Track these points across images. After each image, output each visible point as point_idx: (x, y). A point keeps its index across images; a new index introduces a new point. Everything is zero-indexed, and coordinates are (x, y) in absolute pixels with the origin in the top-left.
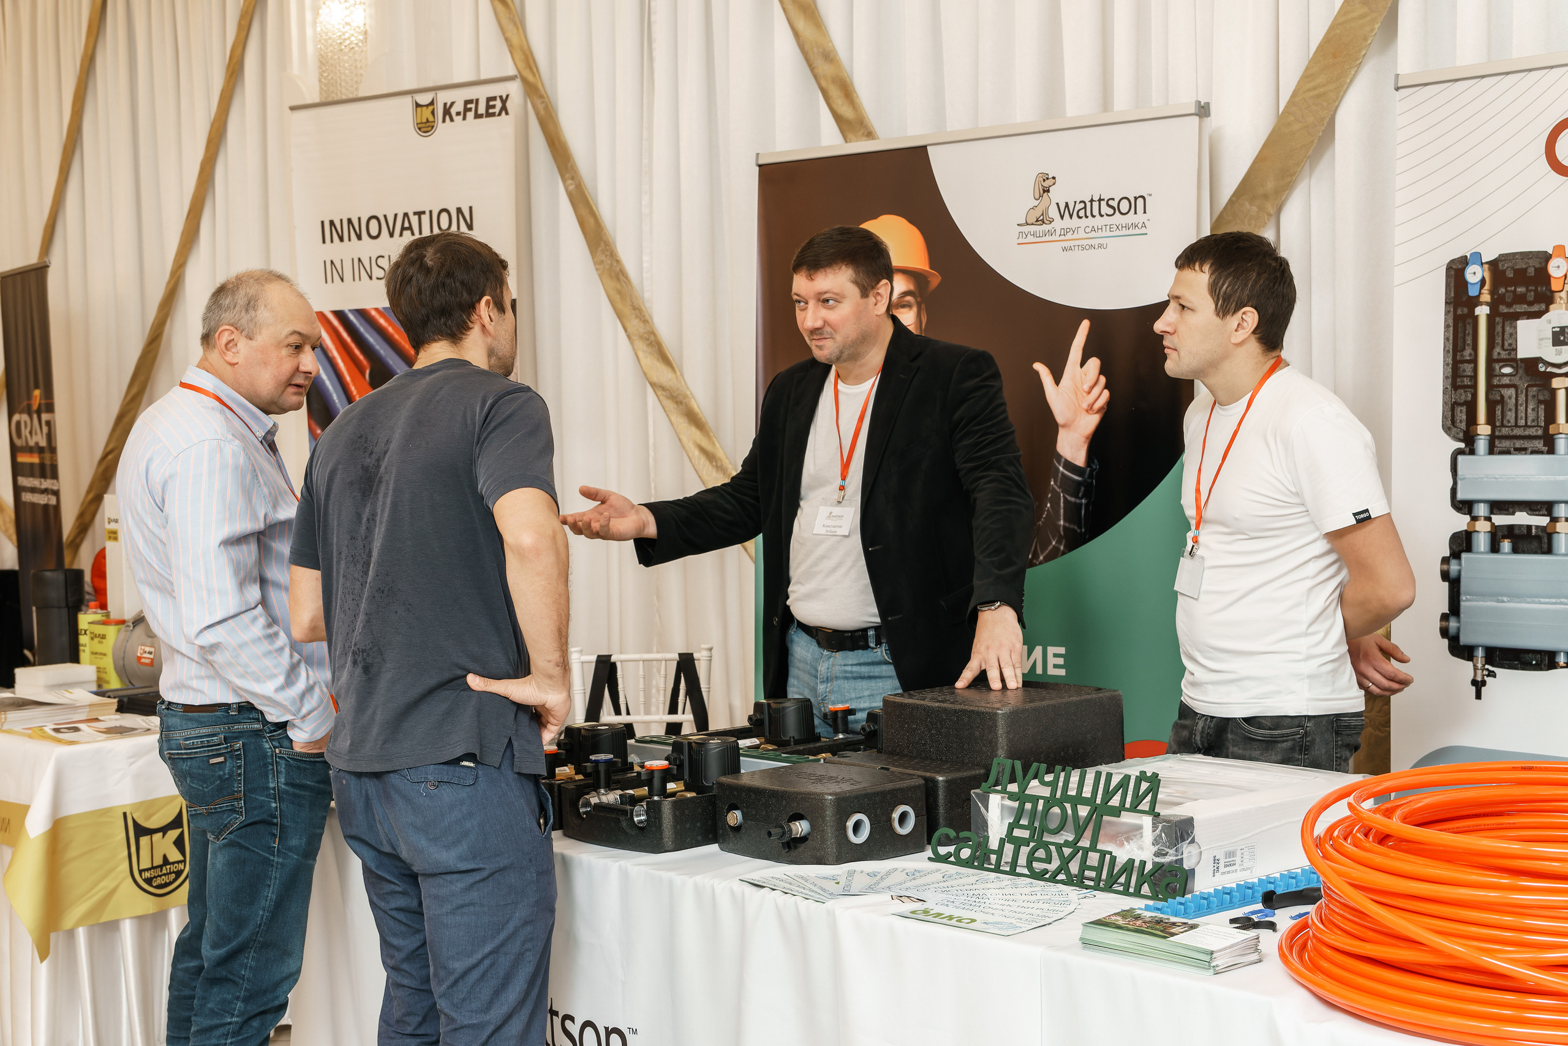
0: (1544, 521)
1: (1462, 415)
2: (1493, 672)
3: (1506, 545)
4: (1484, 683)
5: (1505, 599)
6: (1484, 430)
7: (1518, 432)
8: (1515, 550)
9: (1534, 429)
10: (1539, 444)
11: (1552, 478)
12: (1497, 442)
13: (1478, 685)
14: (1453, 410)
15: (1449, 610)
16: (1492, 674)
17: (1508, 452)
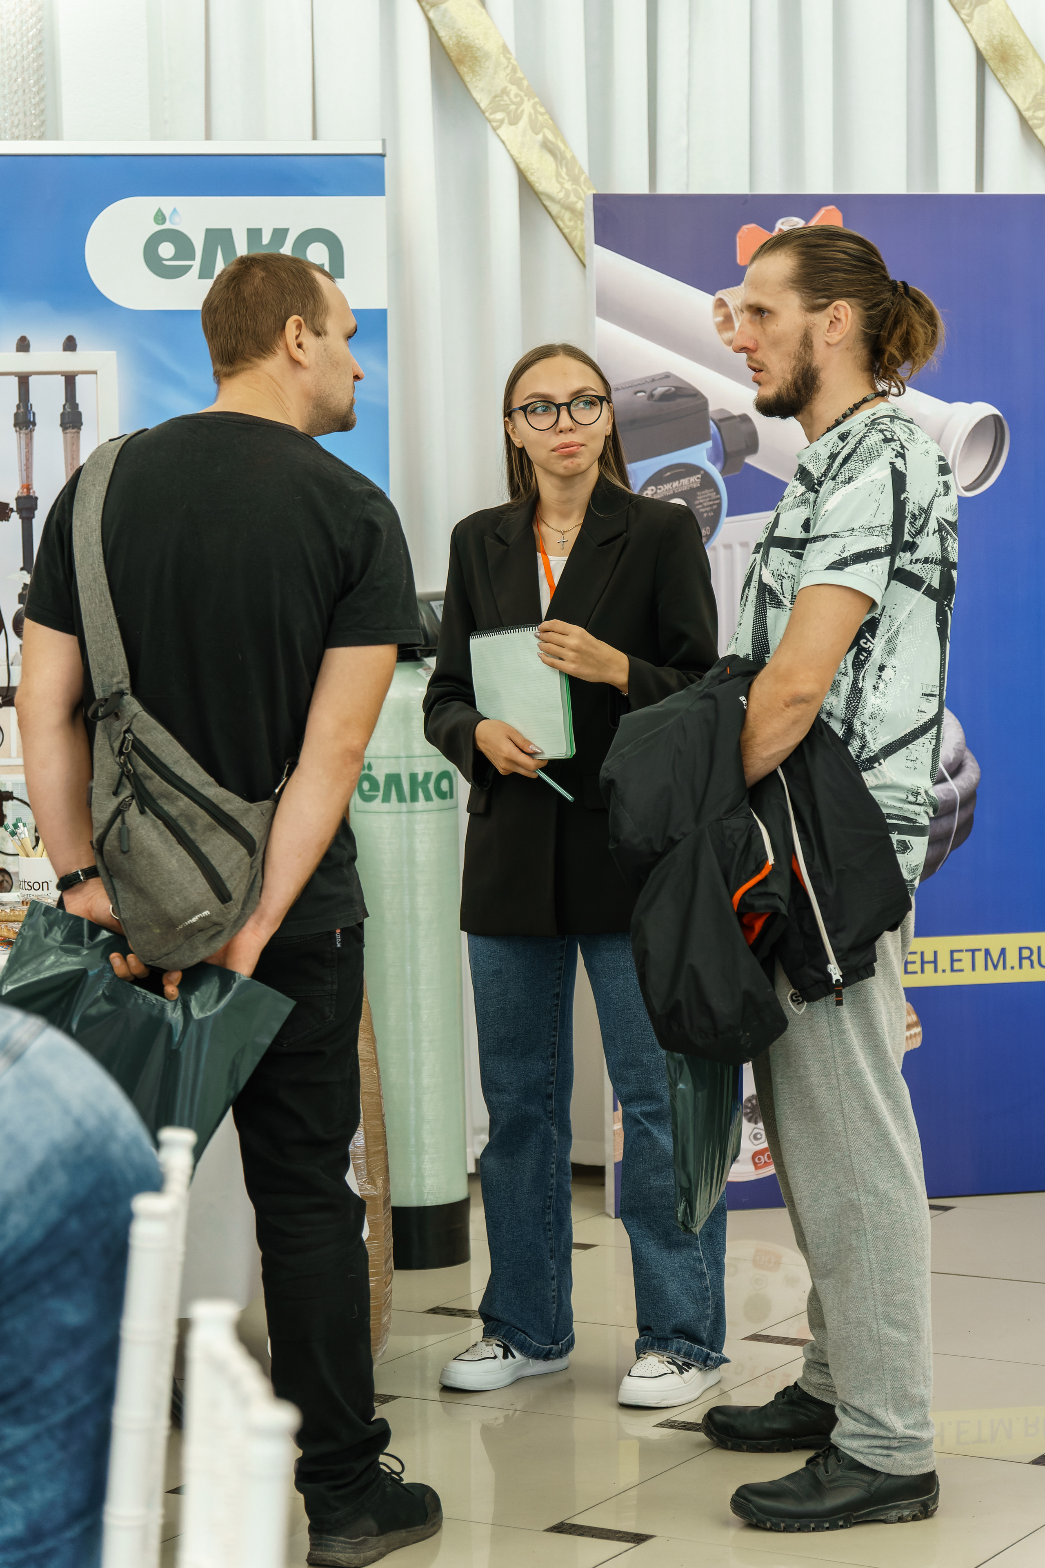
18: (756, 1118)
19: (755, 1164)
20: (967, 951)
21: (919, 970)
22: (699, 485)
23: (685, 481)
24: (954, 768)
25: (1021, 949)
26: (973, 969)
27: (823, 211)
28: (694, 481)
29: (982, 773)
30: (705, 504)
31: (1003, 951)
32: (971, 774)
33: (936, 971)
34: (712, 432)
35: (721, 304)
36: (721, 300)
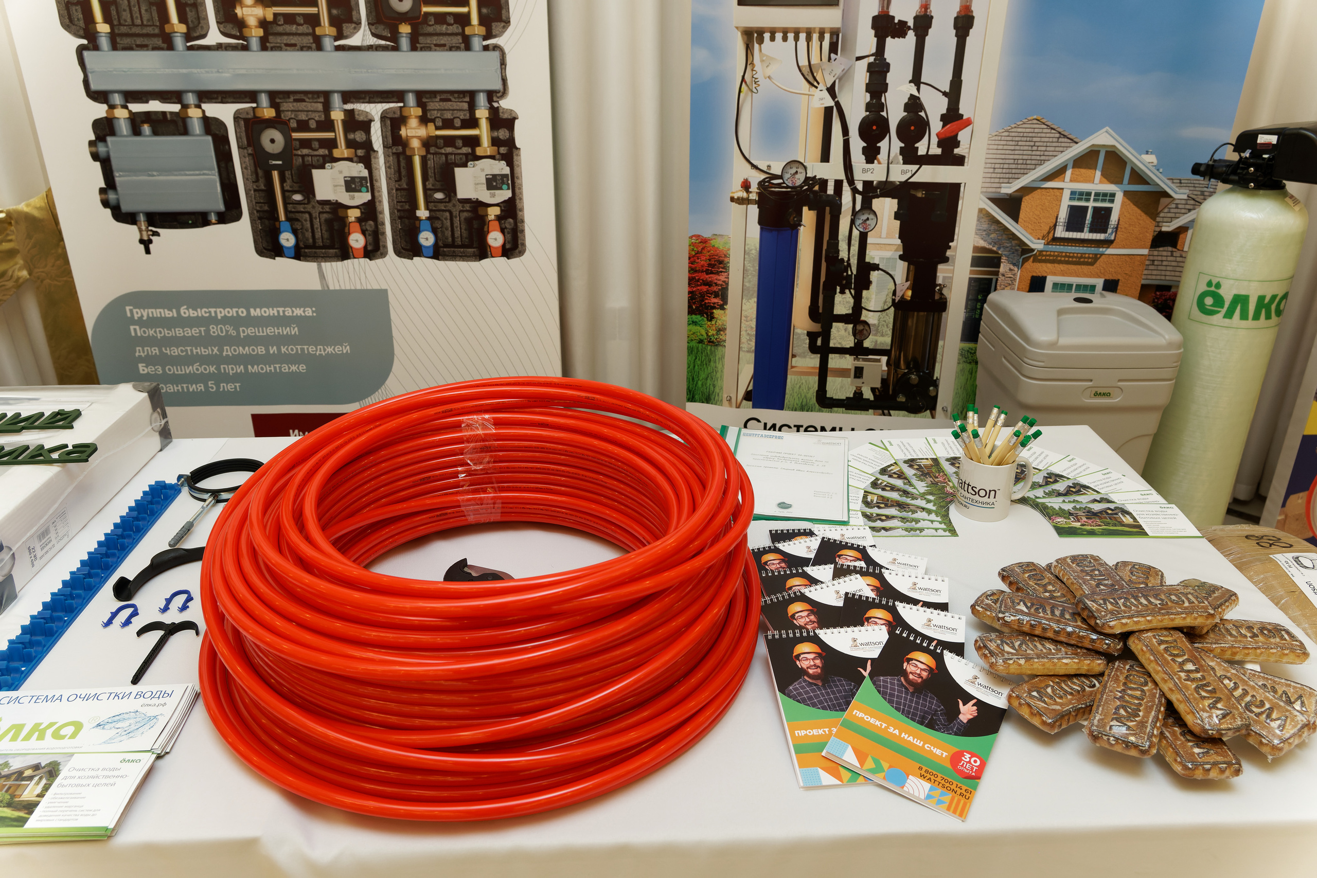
0: (176, 108)
1: (78, 13)
2: (157, 232)
3: (146, 128)
4: (150, 241)
5: (155, 173)
6: (103, 28)
7: (135, 30)
8: (155, 133)
9: (150, 29)
10: (158, 42)
11: (175, 71)
12: (118, 40)
13: (146, 244)
14: (68, 9)
15: (106, 184)
16: (156, 234)
17: (130, 48)
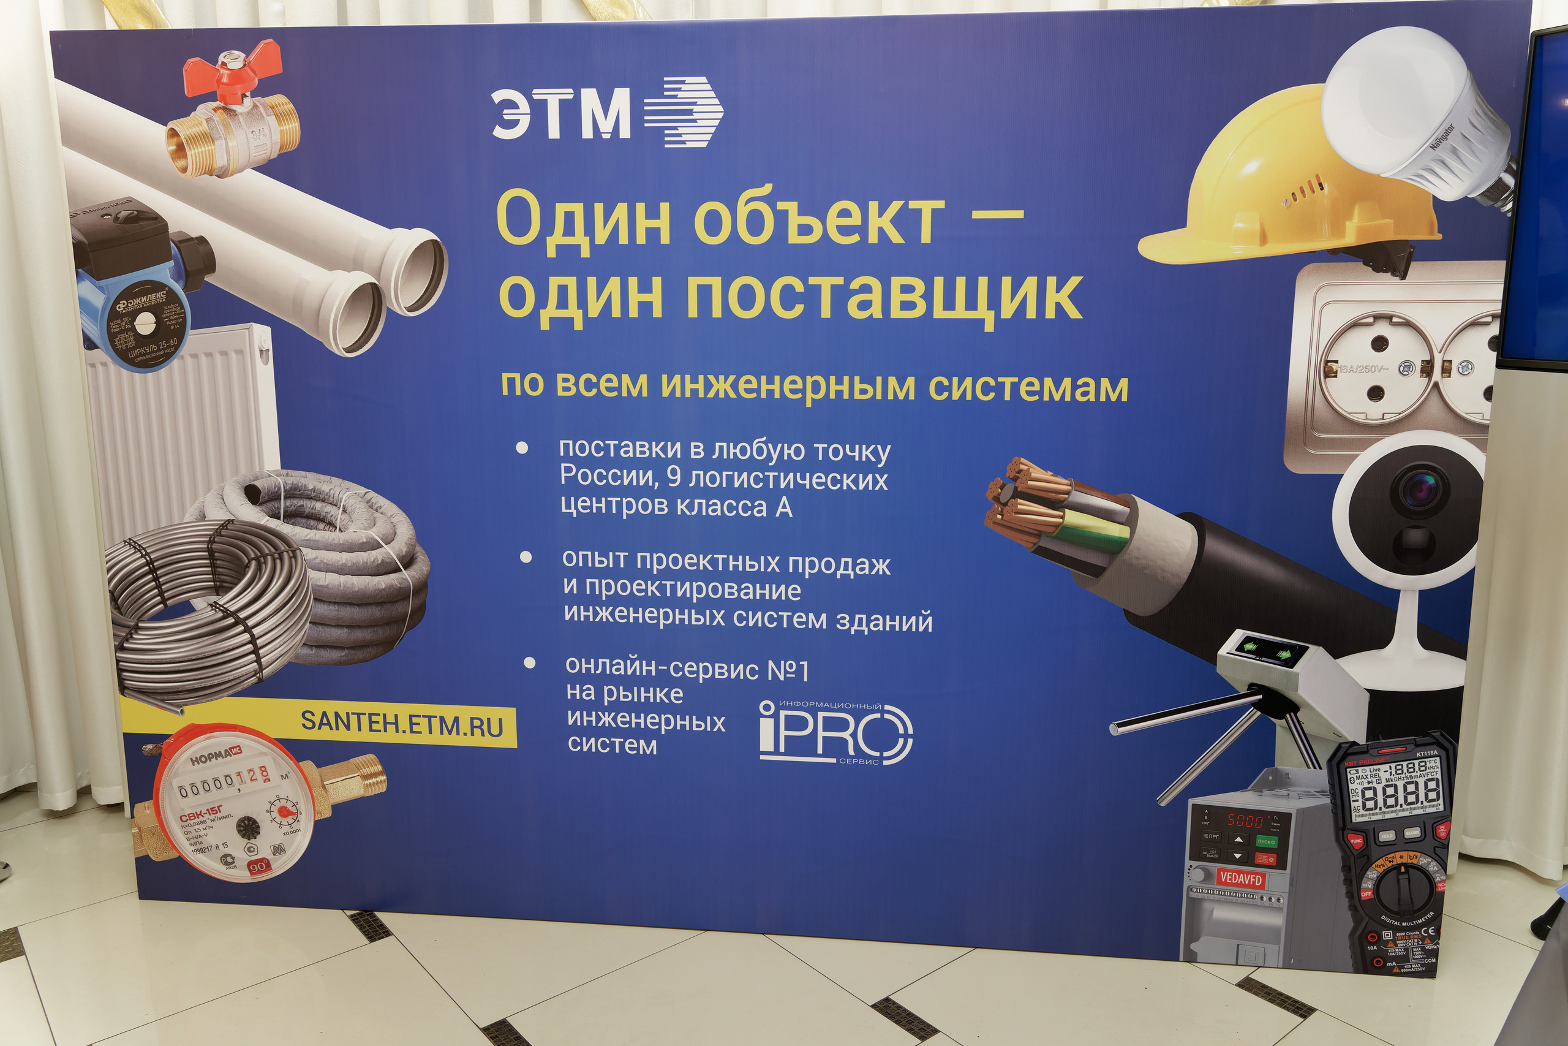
18: (249, 835)
19: (250, 871)
20: (424, 716)
21: (383, 730)
22: (164, 300)
23: (152, 296)
24: (407, 560)
25: (472, 719)
26: (430, 732)
27: (262, 45)
28: (160, 296)
29: (432, 566)
30: (171, 318)
31: (456, 720)
32: (422, 566)
33: (397, 731)
34: (173, 252)
35: (173, 133)
36: (172, 129)
